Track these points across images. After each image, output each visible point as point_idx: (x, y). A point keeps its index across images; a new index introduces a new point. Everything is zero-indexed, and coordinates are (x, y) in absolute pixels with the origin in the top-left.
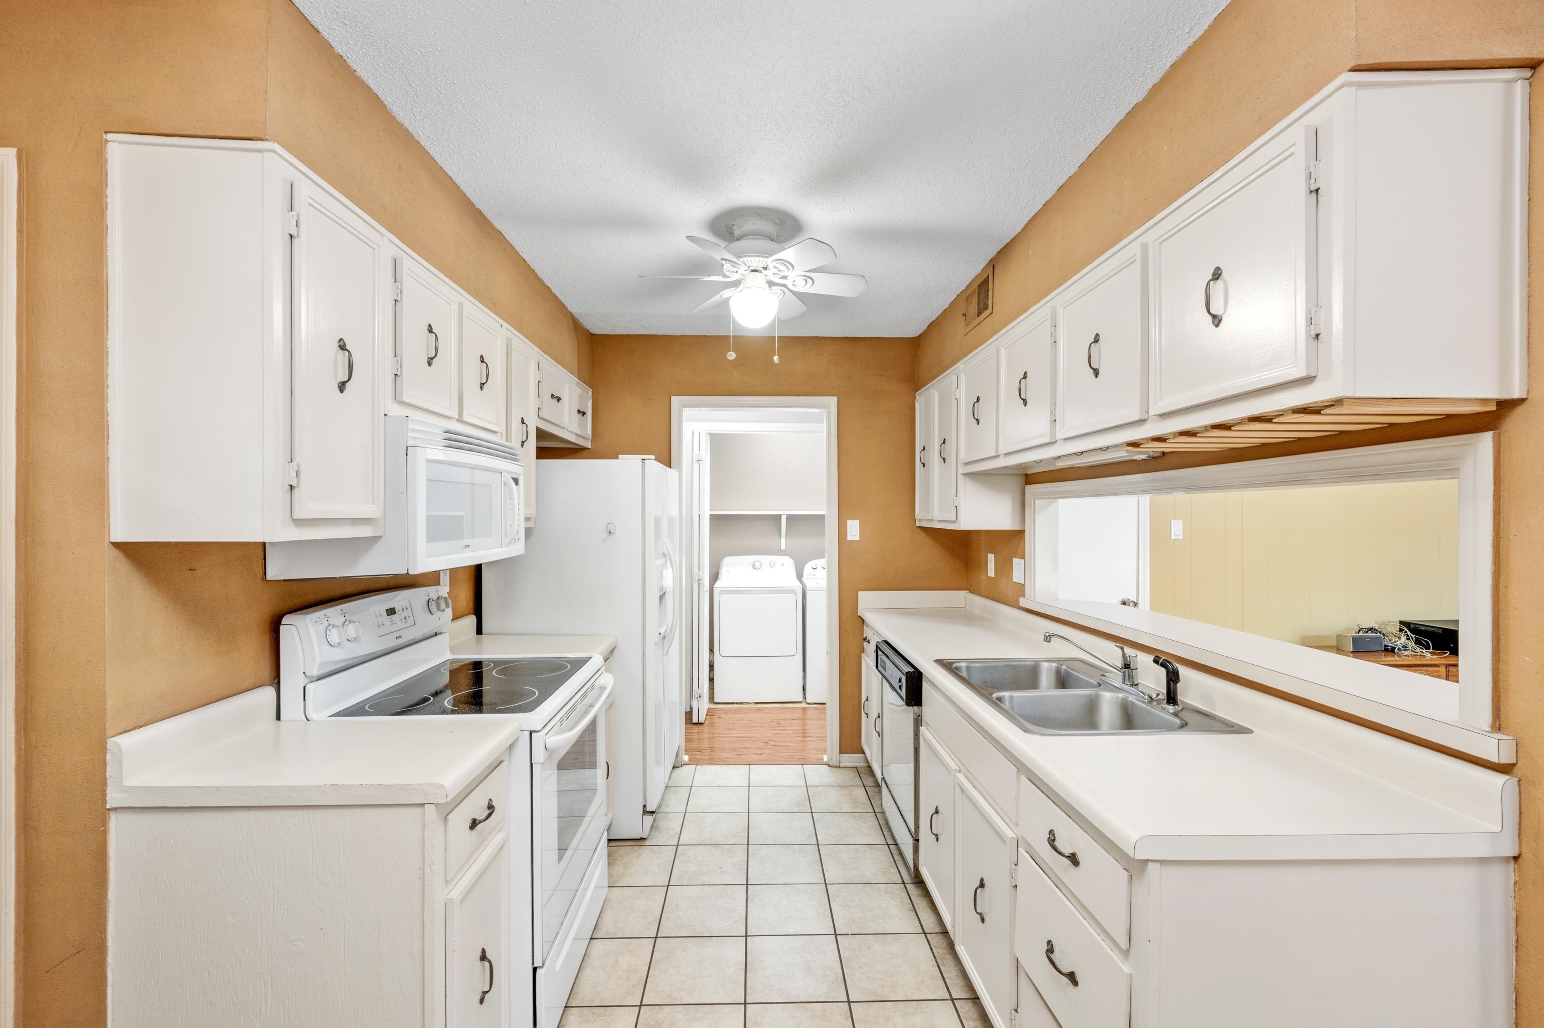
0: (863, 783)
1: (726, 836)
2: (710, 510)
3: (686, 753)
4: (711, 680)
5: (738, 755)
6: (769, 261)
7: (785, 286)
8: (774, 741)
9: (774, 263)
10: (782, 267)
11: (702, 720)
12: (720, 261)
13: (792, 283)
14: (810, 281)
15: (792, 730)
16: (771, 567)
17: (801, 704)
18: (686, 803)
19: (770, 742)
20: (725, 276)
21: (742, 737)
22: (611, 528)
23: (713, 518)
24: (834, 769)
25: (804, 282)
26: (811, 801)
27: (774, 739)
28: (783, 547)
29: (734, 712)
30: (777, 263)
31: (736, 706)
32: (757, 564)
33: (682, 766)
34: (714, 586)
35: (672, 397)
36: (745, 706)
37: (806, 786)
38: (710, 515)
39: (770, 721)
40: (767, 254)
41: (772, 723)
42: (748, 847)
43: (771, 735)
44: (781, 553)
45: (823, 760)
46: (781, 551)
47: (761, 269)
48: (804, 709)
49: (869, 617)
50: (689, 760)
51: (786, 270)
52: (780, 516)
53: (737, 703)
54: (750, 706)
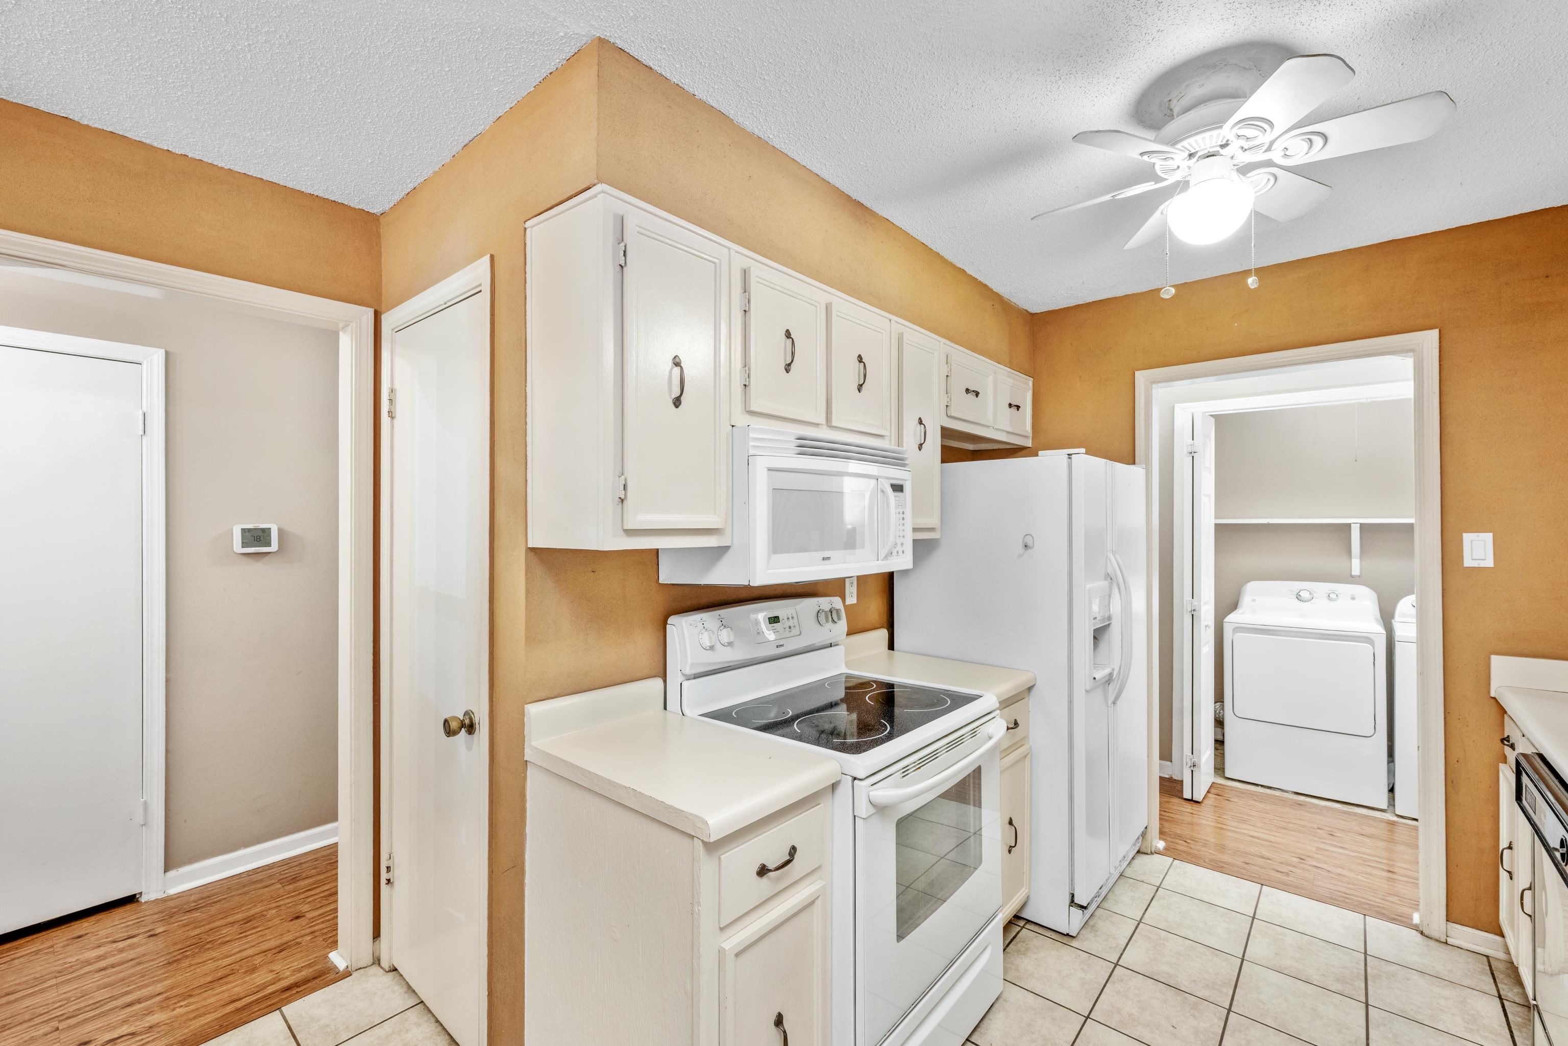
0: (1498, 991)
1: (1194, 981)
2: (1216, 518)
3: (1162, 836)
4: (1220, 743)
5: (1247, 864)
6: (1227, 131)
7: (1270, 163)
8: (1317, 860)
9: (1235, 130)
10: (1250, 132)
11: (1198, 797)
12: (1140, 157)
13: (1283, 154)
14: (1318, 141)
15: (1358, 852)
16: (1329, 599)
17: (1384, 814)
18: (1145, 908)
19: (1307, 859)
20: (1158, 179)
21: (1259, 838)
22: (1029, 540)
23: (1219, 528)
24: (1432, 944)
25: (1306, 145)
26: (1369, 983)
27: (1316, 856)
28: (1356, 571)
29: (1255, 798)
30: (1240, 128)
31: (1259, 789)
32: (1305, 595)
33: (1152, 853)
34: (1224, 621)
35: (1136, 372)
36: (1278, 793)
37: (1365, 953)
38: (1215, 524)
39: (1316, 826)
40: (1217, 123)
41: (1318, 830)
42: (1228, 1014)
43: (1314, 849)
44: (1351, 579)
45: (1412, 919)
46: (1352, 576)
47: (1218, 149)
48: (1392, 823)
49: (1512, 704)
50: (1166, 849)
51: (1261, 134)
52: (1349, 525)
53: (1262, 786)
54: (1286, 795)
